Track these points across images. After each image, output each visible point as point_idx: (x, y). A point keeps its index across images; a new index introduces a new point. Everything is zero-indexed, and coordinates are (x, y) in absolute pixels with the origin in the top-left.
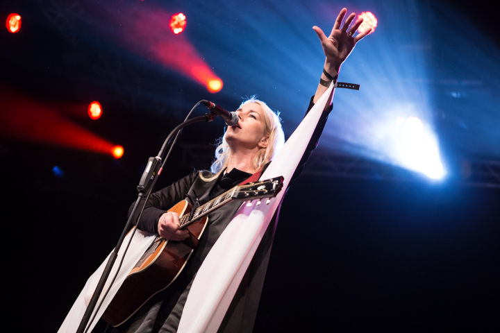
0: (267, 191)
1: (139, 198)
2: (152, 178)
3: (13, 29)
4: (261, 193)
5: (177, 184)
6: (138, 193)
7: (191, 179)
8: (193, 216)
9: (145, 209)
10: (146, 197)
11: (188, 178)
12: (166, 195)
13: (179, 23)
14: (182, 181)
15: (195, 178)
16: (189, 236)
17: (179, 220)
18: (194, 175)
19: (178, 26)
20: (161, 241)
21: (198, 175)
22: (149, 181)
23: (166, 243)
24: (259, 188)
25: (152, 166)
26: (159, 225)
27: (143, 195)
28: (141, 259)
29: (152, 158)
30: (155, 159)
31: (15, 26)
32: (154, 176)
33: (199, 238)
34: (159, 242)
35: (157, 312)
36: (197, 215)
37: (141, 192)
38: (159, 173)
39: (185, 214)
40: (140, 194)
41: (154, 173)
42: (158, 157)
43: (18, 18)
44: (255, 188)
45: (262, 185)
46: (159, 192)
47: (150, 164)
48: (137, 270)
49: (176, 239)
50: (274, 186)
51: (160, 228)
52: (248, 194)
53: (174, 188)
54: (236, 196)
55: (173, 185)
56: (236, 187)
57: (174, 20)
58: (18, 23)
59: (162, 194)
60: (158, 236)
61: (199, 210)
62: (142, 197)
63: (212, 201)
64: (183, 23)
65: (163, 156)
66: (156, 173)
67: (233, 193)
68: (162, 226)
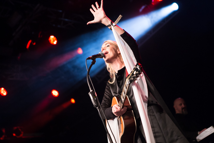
0: (138, 72)
1: (98, 109)
2: (96, 99)
3: (5, 94)
4: (136, 74)
5: (106, 93)
6: (96, 108)
7: (108, 87)
8: (122, 101)
9: (104, 113)
10: (100, 107)
11: (107, 87)
12: (106, 100)
13: (53, 40)
14: (106, 90)
15: (109, 85)
16: (127, 108)
17: (119, 106)
18: (108, 84)
19: (54, 41)
20: (120, 117)
21: (109, 83)
22: (96, 101)
23: (122, 117)
24: (134, 73)
25: (92, 95)
26: (114, 114)
27: (98, 107)
28: (119, 129)
29: (89, 93)
30: (91, 92)
31: (4, 93)
32: (96, 98)
33: (130, 105)
34: (119, 119)
35: (141, 140)
36: (123, 100)
37: (97, 107)
38: (96, 95)
39: (118, 102)
40: (97, 108)
41: (95, 97)
42: (91, 91)
43: (3, 89)
44: (133, 74)
45: (134, 71)
46: (103, 101)
47: (90, 95)
48: (122, 134)
49: (124, 113)
50: (139, 68)
51: (115, 114)
52: (133, 79)
53: (106, 95)
54: (129, 83)
55: (105, 94)
56: (127, 80)
57: (51, 40)
58: (4, 90)
59: (104, 100)
60: (117, 117)
61: (122, 97)
62: (98, 108)
63: (123, 91)
64: (55, 38)
65: (92, 89)
66: (95, 96)
67: (128, 83)
68: (115, 113)
